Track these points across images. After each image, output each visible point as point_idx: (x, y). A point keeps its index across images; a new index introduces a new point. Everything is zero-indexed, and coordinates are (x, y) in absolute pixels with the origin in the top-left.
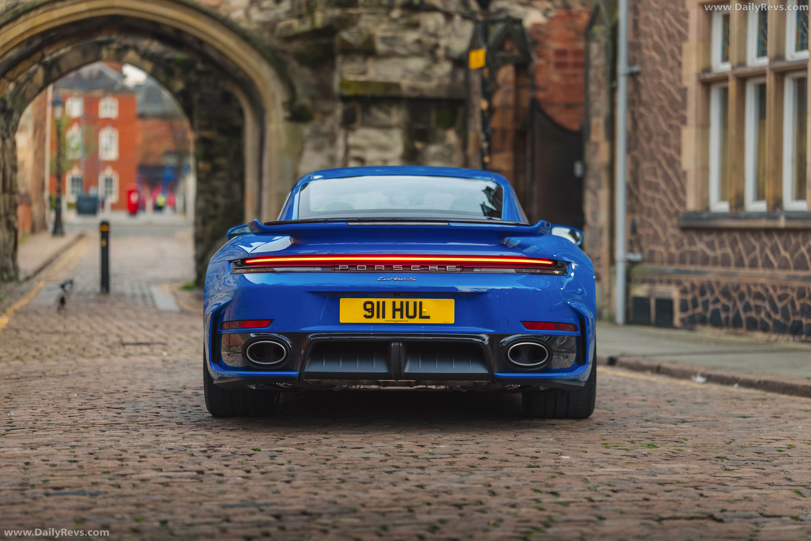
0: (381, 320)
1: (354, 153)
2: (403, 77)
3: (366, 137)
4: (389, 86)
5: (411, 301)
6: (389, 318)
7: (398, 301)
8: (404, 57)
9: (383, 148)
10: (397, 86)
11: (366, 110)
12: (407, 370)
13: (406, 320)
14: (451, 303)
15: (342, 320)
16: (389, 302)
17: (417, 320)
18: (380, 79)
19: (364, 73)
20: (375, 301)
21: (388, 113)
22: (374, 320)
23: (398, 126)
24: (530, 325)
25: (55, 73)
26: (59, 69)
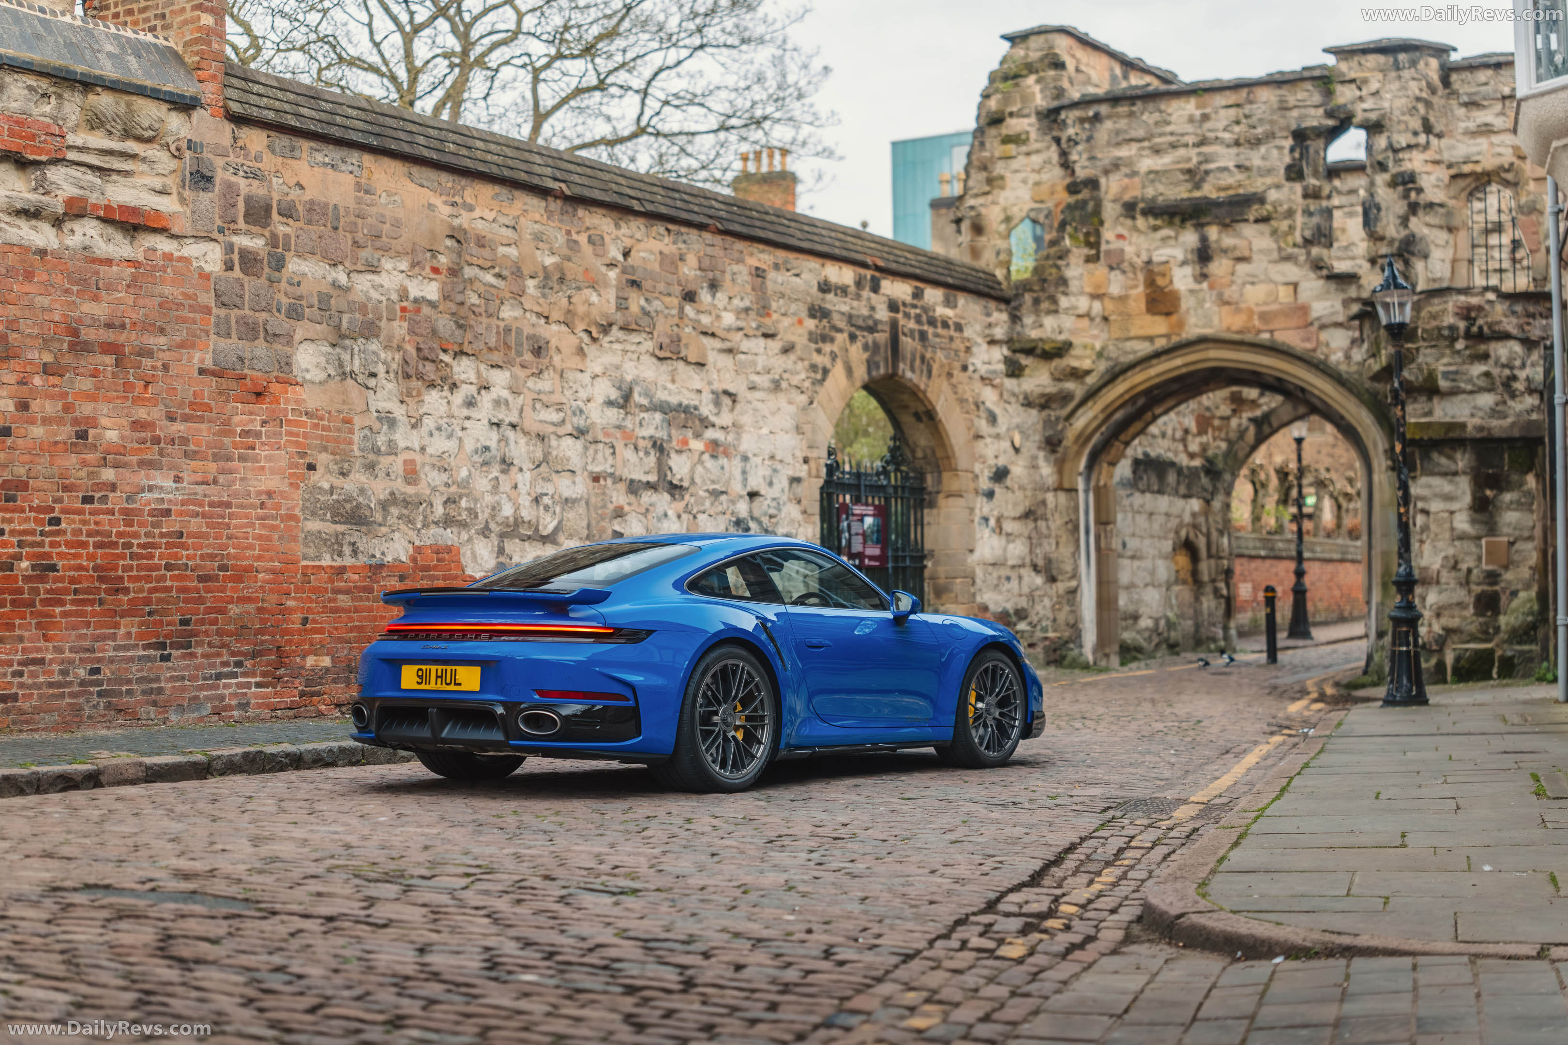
0: (427, 687)
1: (1420, 505)
2: (1473, 415)
3: (1429, 486)
4: (1451, 426)
5: (449, 668)
6: (432, 686)
7: (440, 668)
8: (1471, 392)
9: (1448, 498)
10: (1463, 426)
11: (1426, 456)
12: (444, 734)
13: (445, 687)
14: (476, 671)
15: (403, 686)
16: (433, 668)
17: (452, 687)
18: (1448, 419)
19: (1430, 413)
20: (424, 667)
21: (1450, 458)
22: (423, 687)
23: (1465, 473)
24: (541, 693)
25: (1266, 429)
26: (1270, 425)
